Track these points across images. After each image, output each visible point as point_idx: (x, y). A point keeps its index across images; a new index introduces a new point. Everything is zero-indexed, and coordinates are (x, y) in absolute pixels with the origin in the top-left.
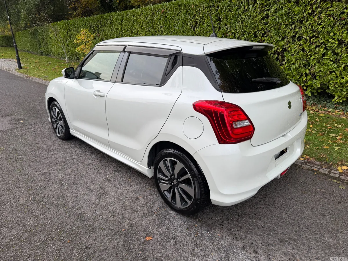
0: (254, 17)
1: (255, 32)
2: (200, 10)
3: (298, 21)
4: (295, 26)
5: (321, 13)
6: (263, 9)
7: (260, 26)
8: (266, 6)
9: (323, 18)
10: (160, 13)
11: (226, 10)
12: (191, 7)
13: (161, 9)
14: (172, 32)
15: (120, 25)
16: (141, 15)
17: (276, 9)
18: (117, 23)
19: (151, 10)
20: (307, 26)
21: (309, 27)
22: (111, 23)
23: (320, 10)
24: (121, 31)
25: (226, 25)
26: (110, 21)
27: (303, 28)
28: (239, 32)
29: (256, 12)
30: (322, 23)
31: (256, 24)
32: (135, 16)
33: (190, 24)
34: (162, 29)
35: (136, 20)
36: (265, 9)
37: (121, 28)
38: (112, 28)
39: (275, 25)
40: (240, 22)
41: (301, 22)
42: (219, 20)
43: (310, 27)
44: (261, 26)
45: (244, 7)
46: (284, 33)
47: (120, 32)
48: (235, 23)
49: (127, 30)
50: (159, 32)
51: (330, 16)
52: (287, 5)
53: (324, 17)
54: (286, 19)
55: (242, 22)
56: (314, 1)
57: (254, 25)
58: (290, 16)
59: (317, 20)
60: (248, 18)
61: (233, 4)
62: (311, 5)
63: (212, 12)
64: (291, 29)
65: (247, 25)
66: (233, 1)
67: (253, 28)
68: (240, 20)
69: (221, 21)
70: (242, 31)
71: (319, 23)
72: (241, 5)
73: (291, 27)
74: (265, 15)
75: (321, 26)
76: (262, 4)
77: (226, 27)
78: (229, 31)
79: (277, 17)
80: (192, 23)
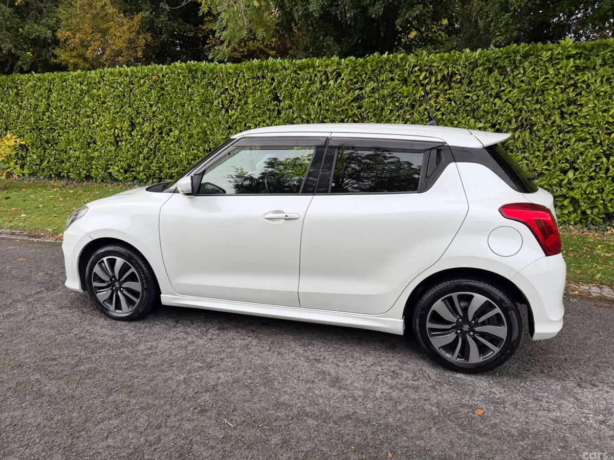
0: (339, 98)
1: (343, 119)
2: (236, 81)
3: (407, 105)
4: (405, 112)
5: (437, 96)
6: (353, 87)
7: (350, 110)
8: (356, 83)
9: (441, 102)
10: (147, 81)
11: (289, 85)
12: (217, 76)
13: (150, 74)
14: (178, 114)
15: (44, 100)
16: (99, 82)
17: (373, 89)
18: (36, 95)
19: (127, 76)
21: (424, 113)
22: (17, 94)
23: (436, 92)
24: (49, 111)
25: (290, 107)
26: (16, 90)
27: (415, 114)
28: (314, 118)
29: (342, 91)
30: (441, 109)
31: (343, 107)
32: (86, 83)
33: (218, 103)
34: (154, 109)
35: (88, 91)
36: (355, 87)
37: (48, 104)
38: (20, 104)
39: (375, 110)
40: (316, 104)
41: (413, 107)
42: (276, 98)
43: (426, 113)
44: (352, 110)
45: (321, 82)
46: (390, 120)
47: (44, 112)
48: (307, 104)
49: (63, 108)
50: (148, 113)
51: (449, 99)
52: (389, 84)
53: (443, 101)
54: (391, 102)
55: (320, 104)
56: (427, 81)
57: (341, 109)
58: (396, 99)
59: (435, 105)
60: (330, 99)
61: (300, 76)
62: (422, 85)
63: (261, 86)
64: (399, 116)
65: (328, 109)
66: (299, 72)
67: (338, 113)
68: (315, 100)
69: (280, 101)
70: (321, 117)
71: (438, 108)
72: (314, 79)
73: (398, 113)
74: (356, 95)
75: (439, 113)
76: (351, 80)
77: (291, 110)
78: (297, 117)
79: (377, 99)
80: (222, 101)
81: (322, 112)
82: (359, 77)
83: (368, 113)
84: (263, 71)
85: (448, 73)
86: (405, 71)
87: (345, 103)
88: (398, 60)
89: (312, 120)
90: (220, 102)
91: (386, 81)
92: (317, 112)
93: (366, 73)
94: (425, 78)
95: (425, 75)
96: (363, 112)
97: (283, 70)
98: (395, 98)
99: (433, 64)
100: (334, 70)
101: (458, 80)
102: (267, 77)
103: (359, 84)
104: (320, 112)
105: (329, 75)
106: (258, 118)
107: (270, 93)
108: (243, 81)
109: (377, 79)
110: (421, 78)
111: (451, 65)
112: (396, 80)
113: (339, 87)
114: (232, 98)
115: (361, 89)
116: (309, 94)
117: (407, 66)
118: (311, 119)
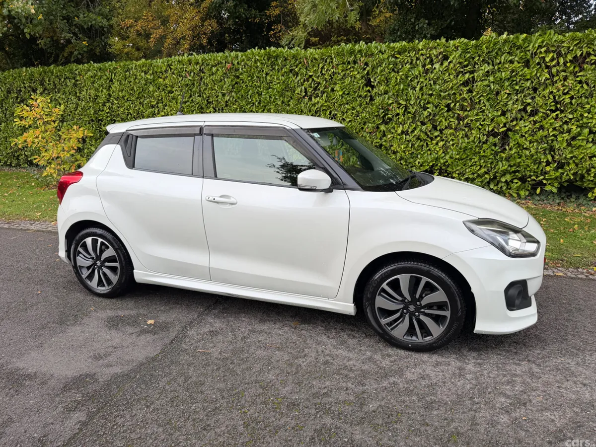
0: (445, 82)
1: (449, 103)
2: (323, 68)
3: (529, 88)
4: (525, 96)
5: (565, 78)
6: (462, 70)
7: (458, 94)
8: (467, 66)
9: (571, 85)
10: (220, 69)
11: (386, 69)
12: (300, 63)
13: (224, 62)
14: (253, 103)
15: (104, 91)
16: (166, 71)
17: (488, 72)
18: (96, 85)
19: (197, 63)
20: (546, 96)
21: (549, 97)
22: (75, 85)
23: (565, 74)
24: (109, 101)
25: (386, 93)
26: (74, 81)
27: (537, 98)
28: (414, 104)
29: (449, 75)
30: (570, 92)
31: (450, 92)
32: (151, 72)
33: (301, 91)
34: (227, 98)
35: (154, 81)
36: (464, 70)
37: (110, 95)
38: (78, 95)
39: (488, 94)
40: (418, 89)
41: (535, 90)
42: (368, 83)
43: (551, 97)
44: (460, 95)
45: (424, 66)
46: (506, 105)
47: (104, 103)
48: (407, 89)
49: (126, 98)
50: (220, 103)
51: (580, 82)
52: (507, 66)
53: (572, 84)
54: (509, 85)
55: (421, 89)
56: (554, 62)
57: (447, 93)
58: (515, 82)
59: (562, 88)
60: (435, 83)
61: (399, 60)
62: (547, 67)
63: (352, 71)
64: (517, 100)
65: (432, 94)
66: (398, 56)
67: (444, 98)
68: (416, 85)
69: (373, 87)
70: (422, 102)
71: (566, 91)
72: (416, 63)
73: (516, 97)
74: (466, 79)
75: (568, 96)
76: (460, 63)
77: (387, 96)
78: (393, 103)
79: (492, 82)
80: (305, 89)
81: (425, 97)
82: (471, 60)
83: (480, 97)
84: (355, 56)
85: (582, 53)
86: (528, 53)
87: (452, 87)
88: (520, 41)
89: (412, 105)
90: (303, 90)
91: (504, 63)
92: (418, 97)
93: (479, 56)
94: (552, 60)
95: (553, 56)
96: (473, 97)
97: (379, 54)
98: (513, 81)
99: (563, 45)
100: (440, 53)
101: (593, 61)
102: (359, 61)
103: (469, 67)
104: (422, 97)
105: (434, 58)
106: (346, 106)
107: (362, 78)
108: (331, 67)
109: (493, 61)
110: (547, 59)
111: (585, 45)
112: (516, 63)
113: (445, 70)
114: (316, 85)
115: (472, 72)
116: (409, 79)
117: (531, 46)
118: (410, 105)
